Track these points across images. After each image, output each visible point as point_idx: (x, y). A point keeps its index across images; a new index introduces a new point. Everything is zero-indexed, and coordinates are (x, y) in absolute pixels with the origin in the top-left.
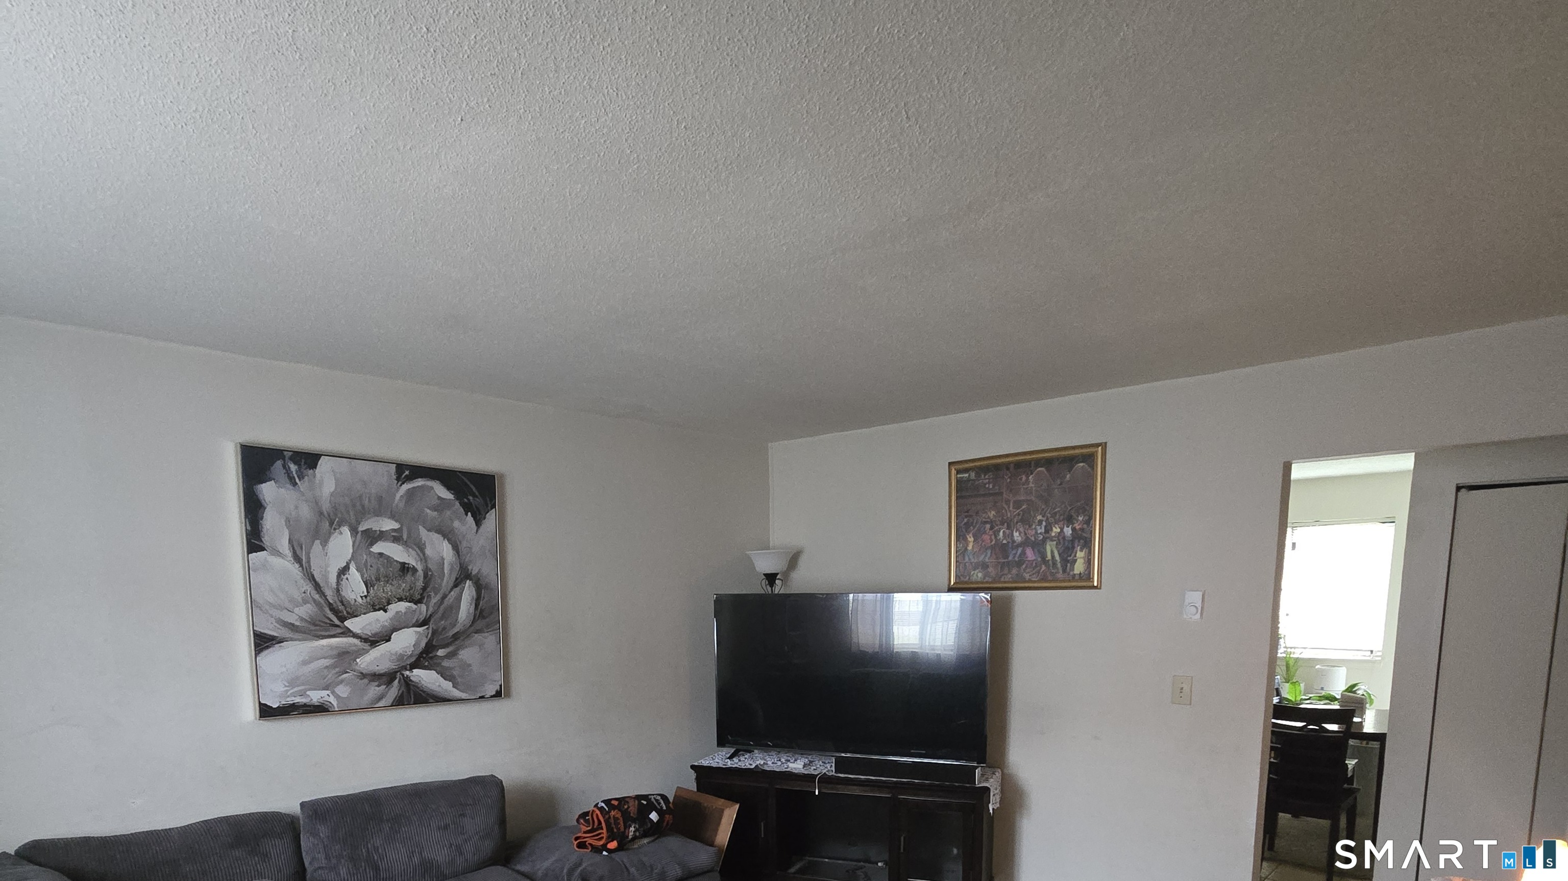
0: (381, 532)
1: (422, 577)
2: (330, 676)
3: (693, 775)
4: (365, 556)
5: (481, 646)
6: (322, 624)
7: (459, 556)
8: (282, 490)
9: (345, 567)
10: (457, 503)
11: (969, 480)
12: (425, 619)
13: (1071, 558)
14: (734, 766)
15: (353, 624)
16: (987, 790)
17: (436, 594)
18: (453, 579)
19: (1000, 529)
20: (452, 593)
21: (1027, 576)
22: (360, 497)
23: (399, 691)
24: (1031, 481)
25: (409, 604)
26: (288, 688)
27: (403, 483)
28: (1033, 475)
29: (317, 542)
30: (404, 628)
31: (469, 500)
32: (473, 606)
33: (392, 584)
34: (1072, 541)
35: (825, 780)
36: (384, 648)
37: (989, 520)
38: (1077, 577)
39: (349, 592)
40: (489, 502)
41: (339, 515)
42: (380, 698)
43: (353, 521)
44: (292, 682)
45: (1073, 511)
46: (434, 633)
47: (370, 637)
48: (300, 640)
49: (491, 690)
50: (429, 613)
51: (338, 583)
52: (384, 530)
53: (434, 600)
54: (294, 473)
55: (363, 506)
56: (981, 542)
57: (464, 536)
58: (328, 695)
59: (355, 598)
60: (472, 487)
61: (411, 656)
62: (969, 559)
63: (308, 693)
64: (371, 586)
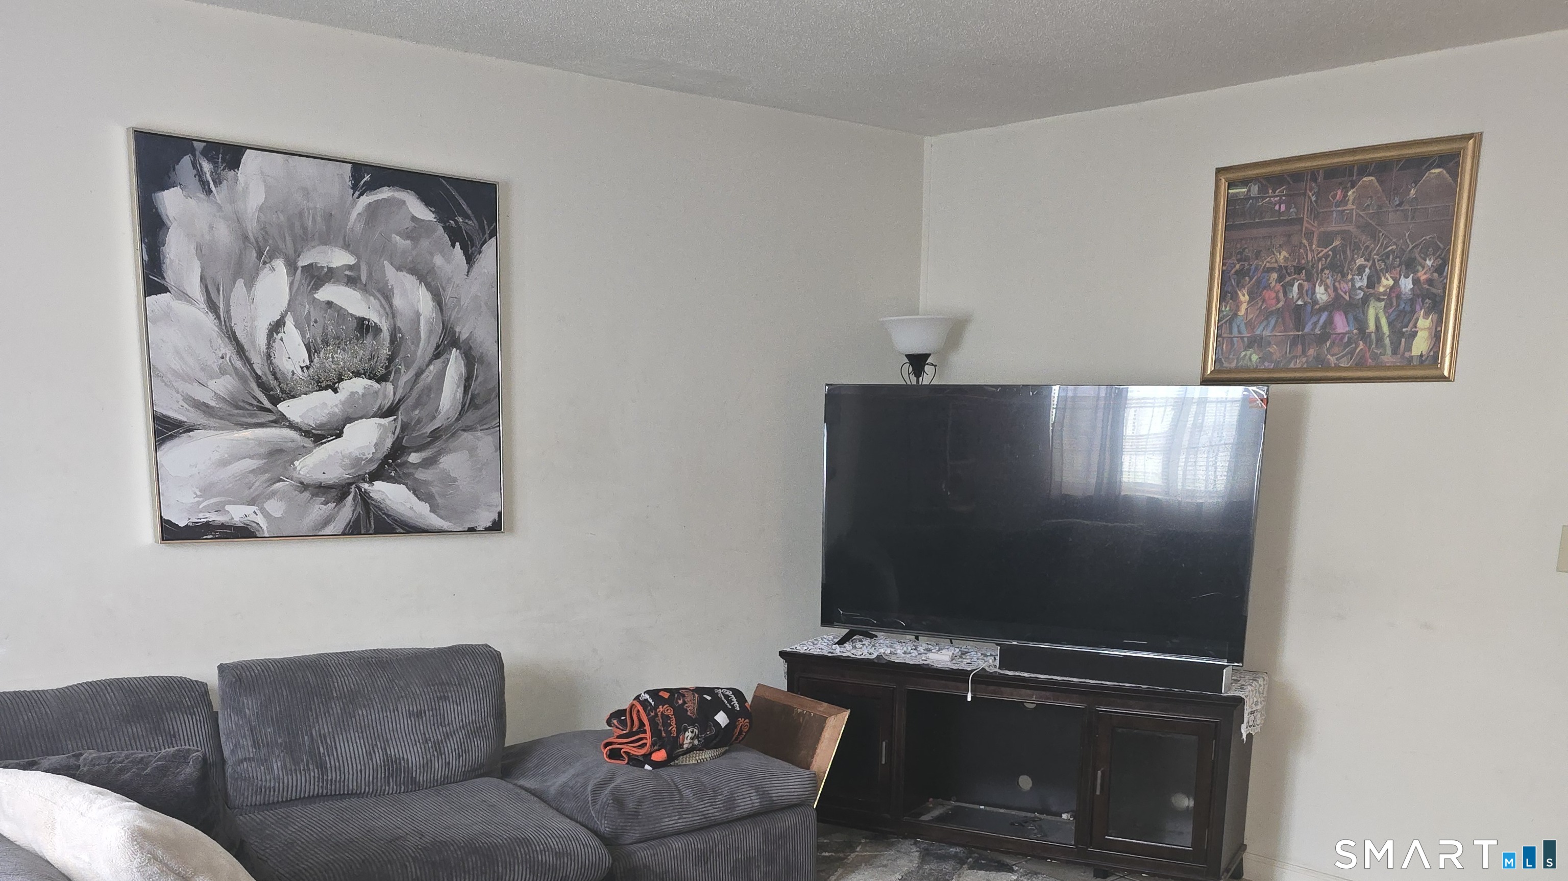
0: (330, 269)
1: (388, 341)
2: (257, 484)
3: (782, 666)
4: (307, 306)
5: (472, 451)
6: (247, 407)
7: (441, 310)
8: (192, 202)
9: (278, 321)
10: (440, 230)
11: (1248, 198)
12: (392, 404)
13: (1409, 328)
14: (844, 655)
15: (290, 409)
16: (1239, 701)
17: (408, 368)
18: (434, 341)
19: (1294, 279)
20: (431, 367)
21: (1332, 360)
22: (301, 214)
23: (353, 513)
24: (1351, 198)
25: (369, 382)
26: (201, 499)
27: (361, 194)
28: (1354, 190)
29: (240, 283)
30: (361, 418)
31: (456, 222)
32: (461, 390)
33: (344, 350)
34: (1412, 302)
35: (983, 678)
36: (332, 447)
37: (1276, 265)
38: (1415, 362)
39: (284, 359)
40: (486, 227)
41: (271, 241)
42: (327, 522)
43: (291, 252)
44: (206, 491)
45: (1417, 251)
46: (404, 427)
47: (314, 429)
48: (215, 429)
49: (485, 519)
50: (398, 397)
51: (269, 346)
52: (334, 266)
53: (406, 377)
54: (208, 175)
55: (304, 228)
56: (1260, 304)
57: (449, 279)
58: (255, 512)
59: (292, 368)
60: (462, 201)
61: (371, 461)
62: (1240, 332)
63: (227, 508)
64: (315, 351)
